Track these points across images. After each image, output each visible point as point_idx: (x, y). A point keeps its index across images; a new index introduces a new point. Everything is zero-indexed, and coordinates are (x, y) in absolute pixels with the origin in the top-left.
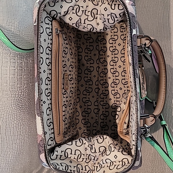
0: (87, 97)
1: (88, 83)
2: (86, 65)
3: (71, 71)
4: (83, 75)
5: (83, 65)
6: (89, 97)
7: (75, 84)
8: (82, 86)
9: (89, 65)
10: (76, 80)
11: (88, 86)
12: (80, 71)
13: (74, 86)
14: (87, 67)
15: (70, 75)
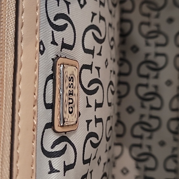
0: (145, 142)
1: (147, 104)
2: (144, 49)
3: (91, 52)
4: (133, 79)
5: (135, 49)
6: (149, 142)
7: (110, 104)
8: (130, 110)
9: (152, 50)
10: (113, 93)
11: (146, 112)
12: (125, 69)
13: (104, 112)
14: (147, 55)
15: (89, 67)
